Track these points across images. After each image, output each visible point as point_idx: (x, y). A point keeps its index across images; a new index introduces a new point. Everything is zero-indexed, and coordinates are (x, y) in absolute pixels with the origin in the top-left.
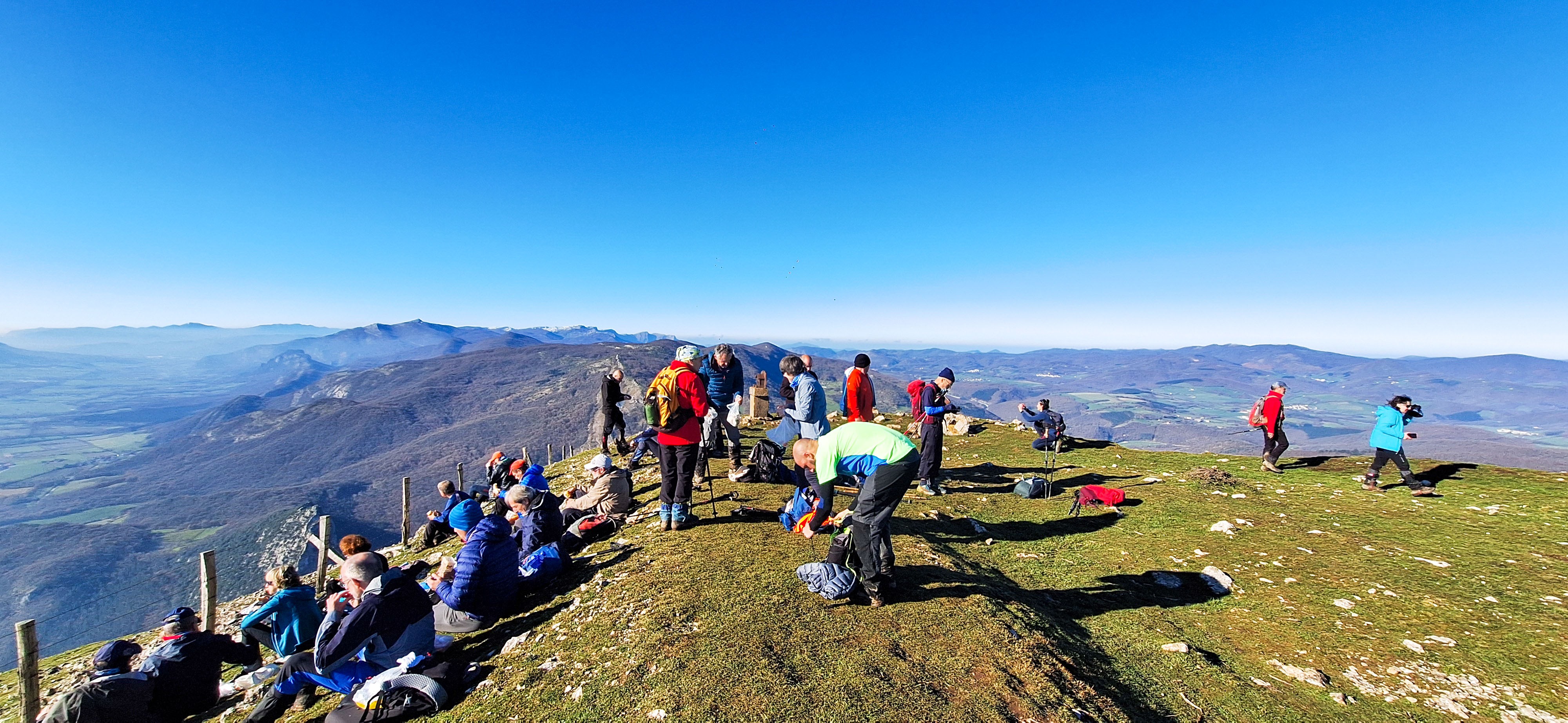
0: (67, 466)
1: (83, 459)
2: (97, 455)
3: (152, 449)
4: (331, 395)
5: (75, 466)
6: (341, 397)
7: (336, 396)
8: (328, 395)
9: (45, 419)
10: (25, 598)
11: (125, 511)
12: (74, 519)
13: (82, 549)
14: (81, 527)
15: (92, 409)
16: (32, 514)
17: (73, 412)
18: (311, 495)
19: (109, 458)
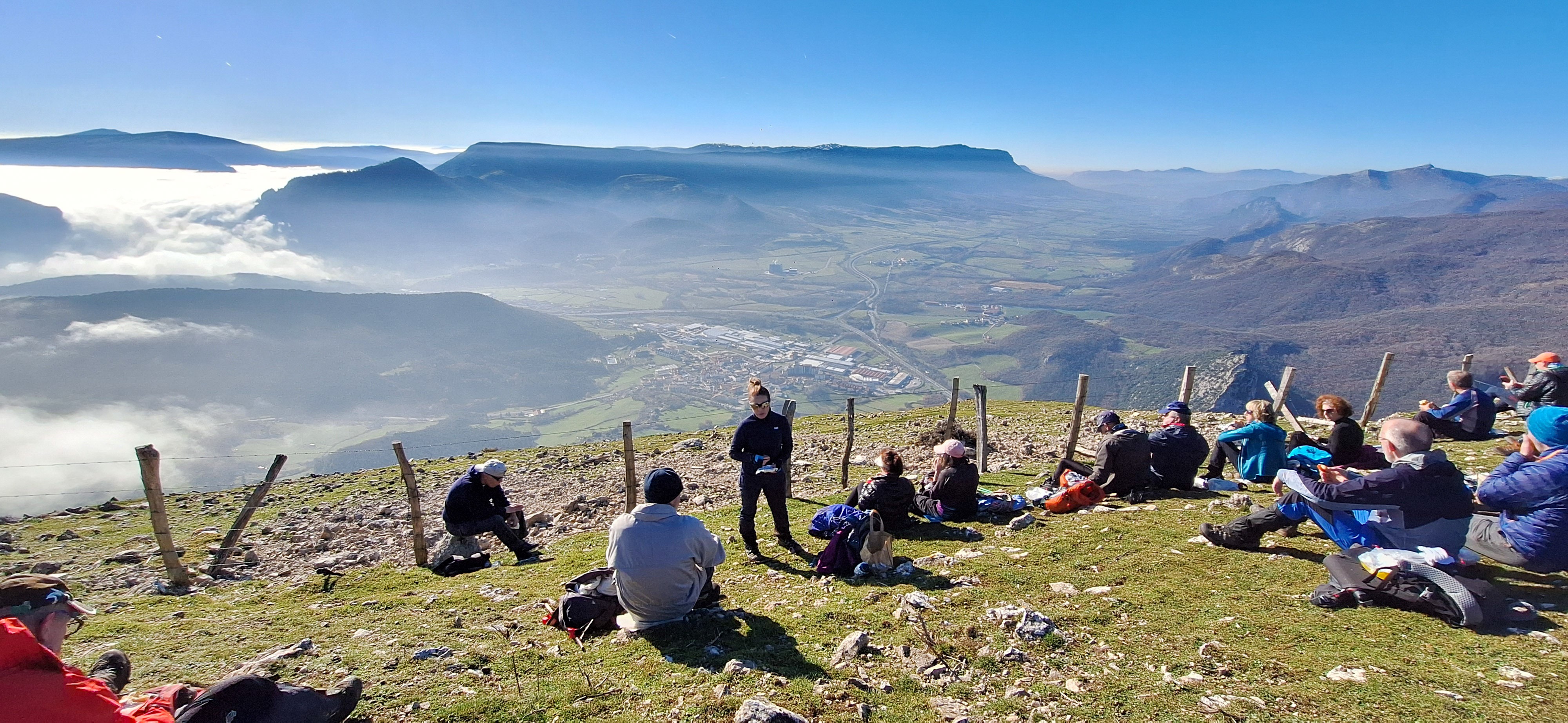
0: (1084, 276)
1: (1093, 273)
2: (1101, 271)
3: (1134, 273)
4: (1292, 248)
5: (1088, 277)
6: (1300, 251)
7: (1296, 249)
8: (1288, 247)
9: (1078, 239)
10: (1046, 359)
11: (1108, 317)
12: (1079, 315)
13: (1078, 337)
14: (1083, 321)
15: (1106, 235)
16: (1060, 305)
17: (1094, 237)
18: (1244, 343)
19: (1107, 275)
